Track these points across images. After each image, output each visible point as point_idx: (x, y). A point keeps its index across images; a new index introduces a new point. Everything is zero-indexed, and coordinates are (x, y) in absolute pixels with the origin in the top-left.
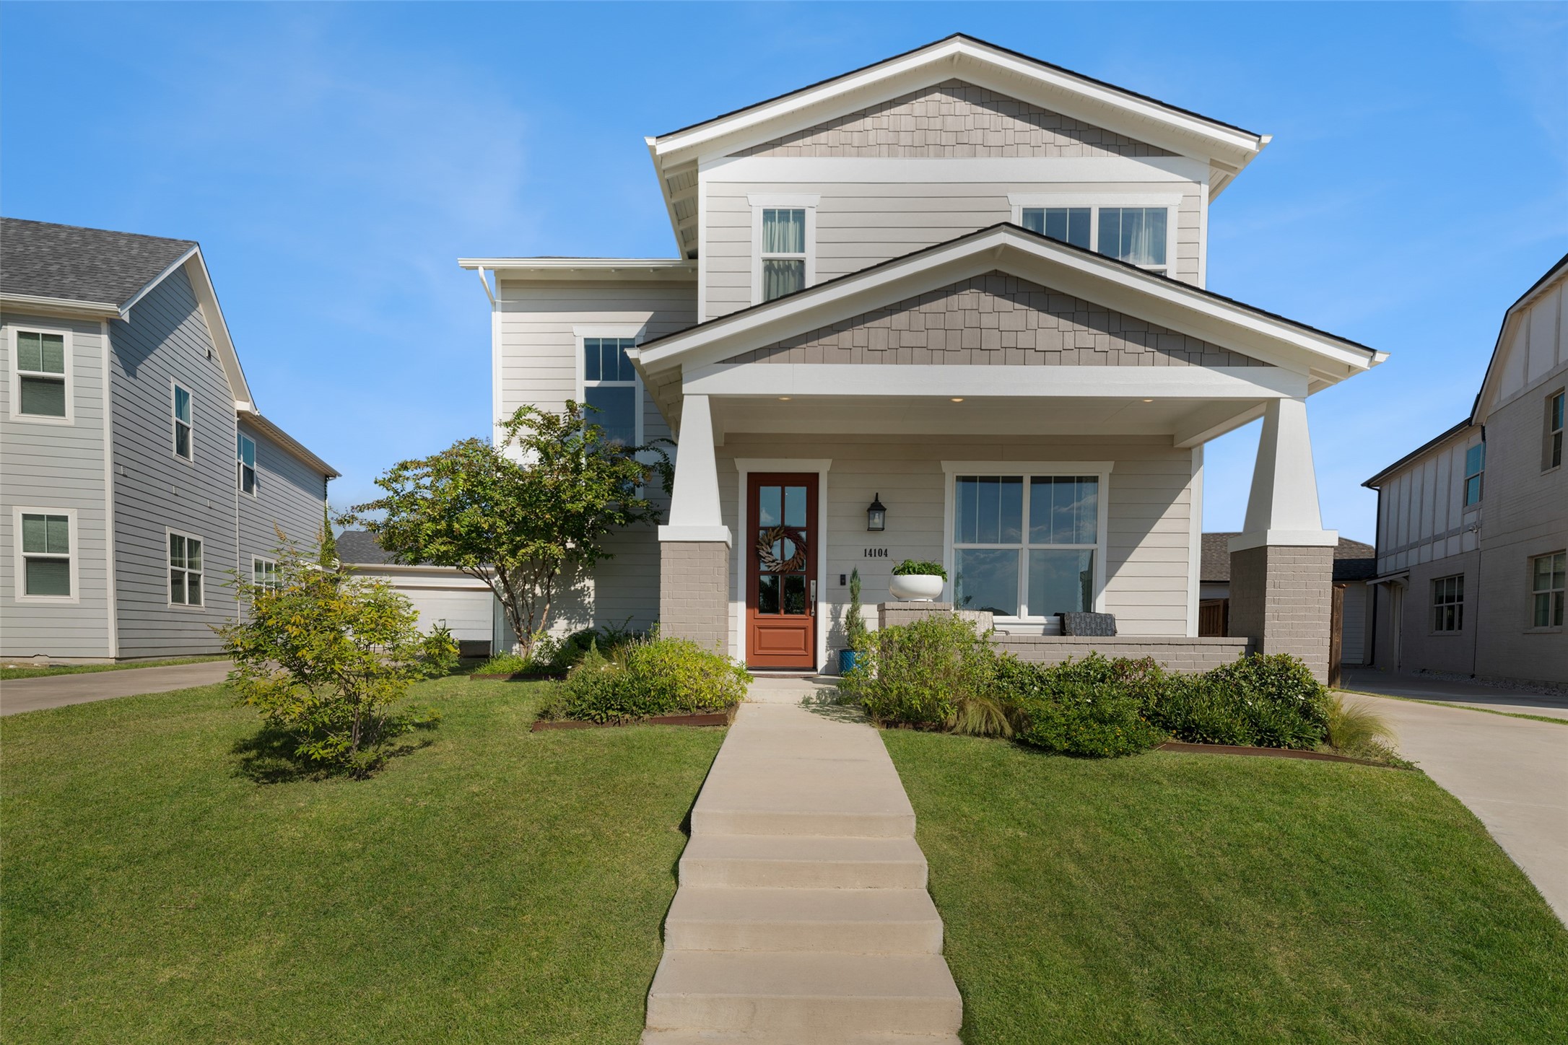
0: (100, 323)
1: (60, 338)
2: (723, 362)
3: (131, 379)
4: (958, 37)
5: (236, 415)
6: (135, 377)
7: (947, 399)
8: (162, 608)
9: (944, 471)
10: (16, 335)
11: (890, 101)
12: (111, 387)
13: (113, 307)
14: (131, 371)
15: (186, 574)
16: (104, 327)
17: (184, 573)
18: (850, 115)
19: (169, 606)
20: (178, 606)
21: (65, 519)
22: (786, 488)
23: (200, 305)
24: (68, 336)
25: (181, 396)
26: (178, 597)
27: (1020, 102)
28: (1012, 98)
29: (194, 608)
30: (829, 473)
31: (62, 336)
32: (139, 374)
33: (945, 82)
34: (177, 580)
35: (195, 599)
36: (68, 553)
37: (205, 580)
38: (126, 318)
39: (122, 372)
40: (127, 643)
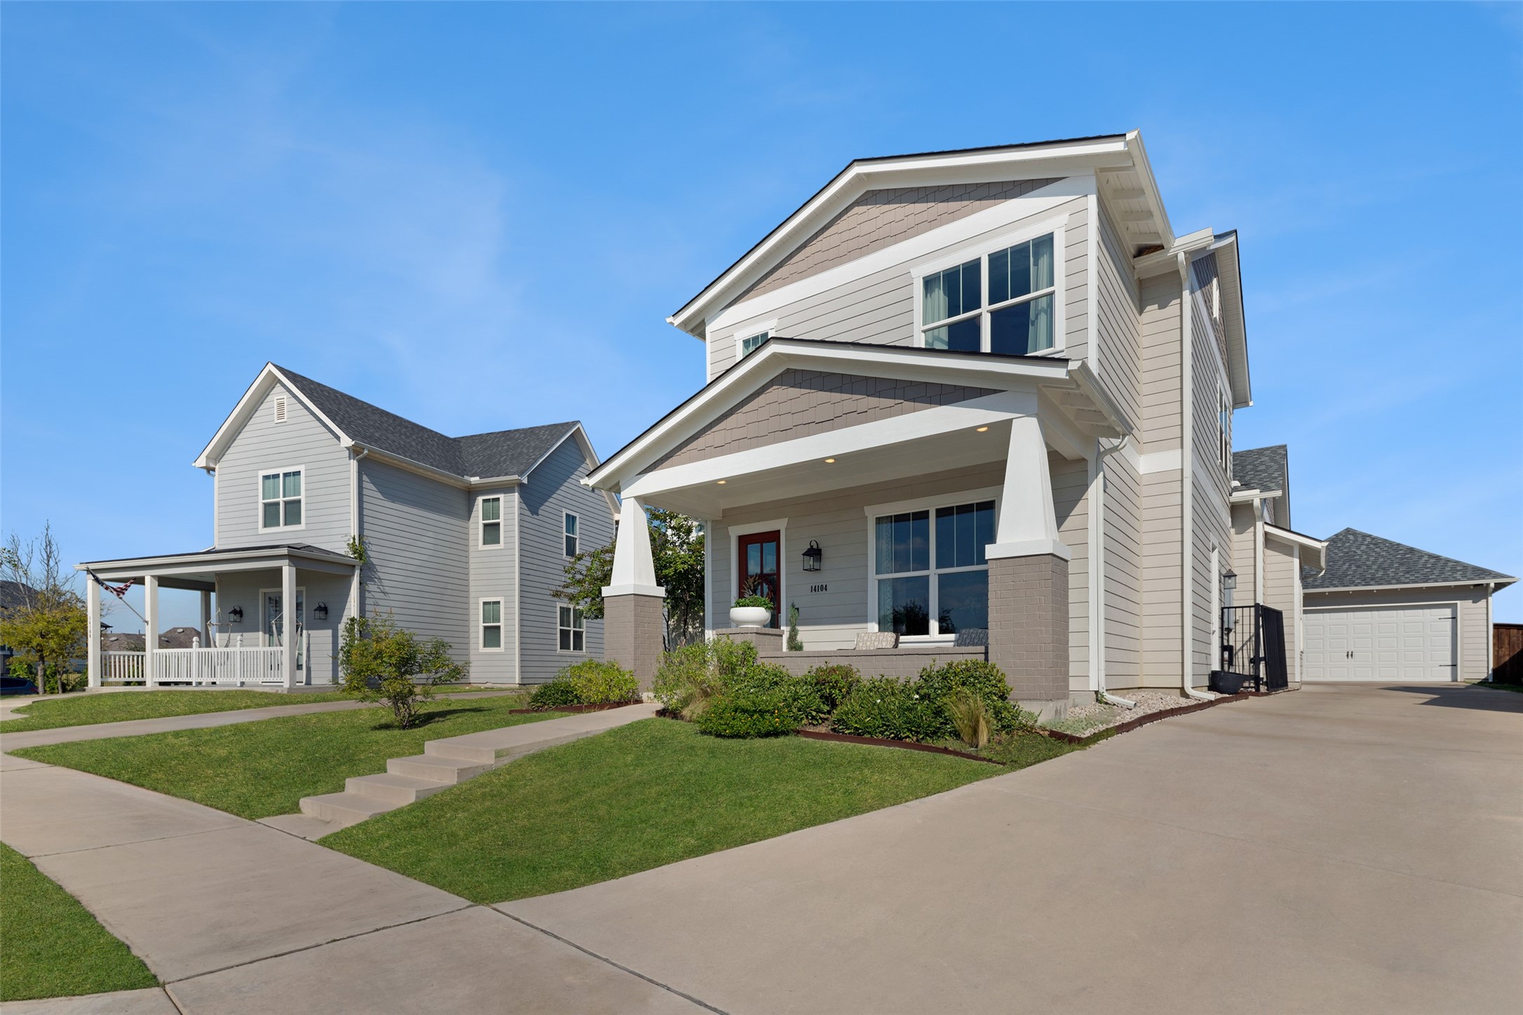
0: (514, 487)
1: (498, 499)
2: (640, 474)
3: (535, 516)
4: (855, 163)
5: (615, 524)
6: (538, 514)
7: (821, 462)
8: (552, 653)
9: (866, 515)
10: (481, 501)
11: (822, 229)
12: (519, 523)
13: (516, 477)
14: (534, 512)
15: (572, 632)
16: (516, 489)
17: (570, 631)
18: (796, 250)
19: (558, 652)
20: (565, 652)
21: (499, 603)
22: (764, 544)
23: (587, 460)
24: (501, 496)
25: (571, 520)
26: (565, 645)
27: (918, 189)
28: (912, 188)
29: (577, 653)
30: (786, 529)
31: (499, 498)
32: (540, 512)
33: (860, 197)
34: (565, 634)
35: (578, 646)
36: (499, 622)
37: (586, 635)
38: (525, 481)
39: (528, 513)
40: (526, 675)
